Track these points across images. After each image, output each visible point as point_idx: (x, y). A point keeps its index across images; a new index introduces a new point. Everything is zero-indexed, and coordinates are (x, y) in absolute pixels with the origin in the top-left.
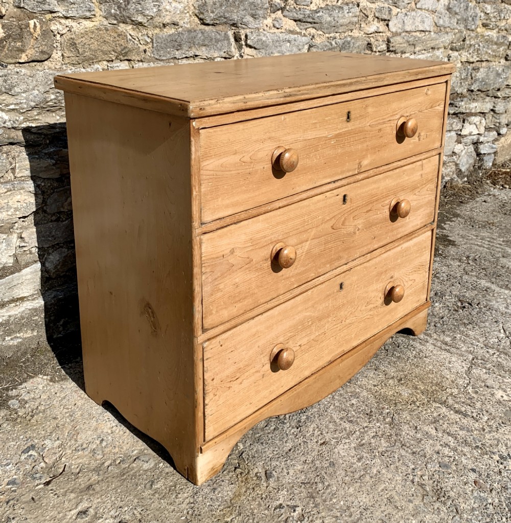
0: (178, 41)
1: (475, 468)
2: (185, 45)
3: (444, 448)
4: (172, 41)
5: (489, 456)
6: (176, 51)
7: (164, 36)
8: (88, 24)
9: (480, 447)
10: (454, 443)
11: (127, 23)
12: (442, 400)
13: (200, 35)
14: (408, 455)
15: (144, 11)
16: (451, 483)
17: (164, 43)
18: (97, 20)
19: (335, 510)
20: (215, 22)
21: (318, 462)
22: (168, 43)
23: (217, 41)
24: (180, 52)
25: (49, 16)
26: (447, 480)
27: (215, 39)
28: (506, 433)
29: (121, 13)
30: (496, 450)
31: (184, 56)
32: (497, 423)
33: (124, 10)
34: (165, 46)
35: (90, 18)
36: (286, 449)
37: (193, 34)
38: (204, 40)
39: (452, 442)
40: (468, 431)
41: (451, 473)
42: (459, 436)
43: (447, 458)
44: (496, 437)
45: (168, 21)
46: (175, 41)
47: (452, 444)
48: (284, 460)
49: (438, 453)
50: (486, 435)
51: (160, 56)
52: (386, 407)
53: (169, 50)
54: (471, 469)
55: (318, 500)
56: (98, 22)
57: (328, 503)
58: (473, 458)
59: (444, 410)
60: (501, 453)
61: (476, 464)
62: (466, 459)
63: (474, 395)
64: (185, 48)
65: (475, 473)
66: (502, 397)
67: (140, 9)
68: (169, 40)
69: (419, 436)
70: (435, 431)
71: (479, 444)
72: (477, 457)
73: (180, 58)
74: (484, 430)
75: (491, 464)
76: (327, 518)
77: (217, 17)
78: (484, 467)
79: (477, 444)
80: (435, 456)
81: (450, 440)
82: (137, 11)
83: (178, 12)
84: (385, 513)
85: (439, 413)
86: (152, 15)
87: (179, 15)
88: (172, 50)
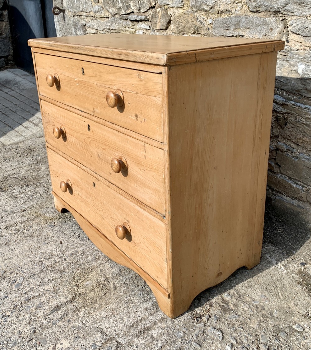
0: (228, 24)
1: (8, 298)
2: (232, 27)
3: (30, 288)
4: (224, 23)
5: (12, 309)
6: (225, 30)
7: (219, 20)
8: (181, 11)
9: (22, 308)
10: (31, 295)
11: (202, 11)
12: (74, 303)
13: (244, 20)
14: (35, 271)
15: (206, 3)
16: (4, 284)
17: (218, 24)
18: (185, 8)
19: (19, 242)
20: (258, 9)
21: (50, 240)
22: (220, 24)
23: (257, 25)
24: (228, 31)
25: (166, 7)
26: (7, 282)
27: (255, 23)
28: (25, 329)
29: (196, 4)
30: (14, 315)
31: (231, 35)
32: (36, 327)
33: (197, 2)
34: (218, 26)
35: (181, 8)
36: (65, 232)
37: (238, 19)
38: (247, 24)
39: (32, 294)
40: (37, 306)
41: (11, 286)
42: (36, 300)
43: (22, 288)
44: (24, 321)
45: (222, 9)
46: (226, 23)
47: (31, 293)
48: (58, 230)
49: (28, 285)
50: (29, 315)
51: (215, 33)
52: (78, 271)
53: (220, 29)
54: (8, 296)
55: (28, 238)
56: (186, 10)
57: (25, 240)
58: (14, 300)
59: (63, 300)
60: (10, 317)
61: (9, 300)
62: (16, 296)
63: (72, 325)
64: (232, 29)
65: (5, 297)
66: (62, 344)
67: (204, 1)
68: (222, 22)
69: (46, 280)
70: (47, 289)
71: (24, 308)
72: (14, 302)
73: (229, 36)
74: (34, 316)
75: (5, 307)
76: (16, 238)
77: (258, 5)
78: (5, 303)
79: (24, 307)
80: (26, 283)
81: (35, 293)
82: (202, 3)
83: (229, 2)
84: (5, 255)
85: (61, 296)
86: (211, 5)
87: (231, 5)
88: (222, 29)
